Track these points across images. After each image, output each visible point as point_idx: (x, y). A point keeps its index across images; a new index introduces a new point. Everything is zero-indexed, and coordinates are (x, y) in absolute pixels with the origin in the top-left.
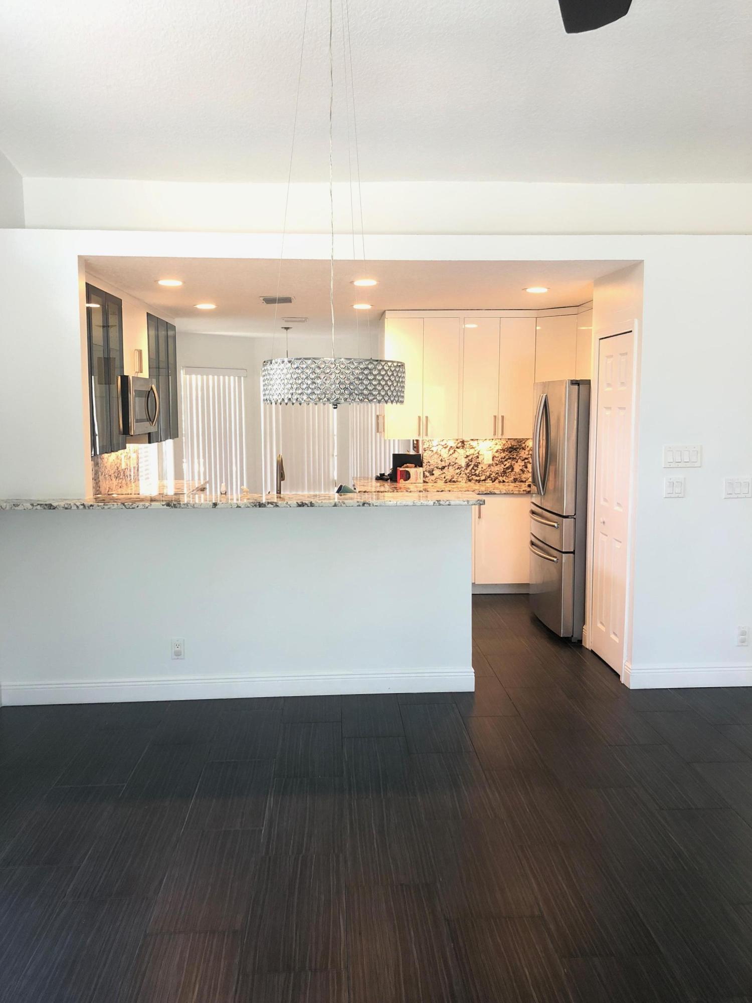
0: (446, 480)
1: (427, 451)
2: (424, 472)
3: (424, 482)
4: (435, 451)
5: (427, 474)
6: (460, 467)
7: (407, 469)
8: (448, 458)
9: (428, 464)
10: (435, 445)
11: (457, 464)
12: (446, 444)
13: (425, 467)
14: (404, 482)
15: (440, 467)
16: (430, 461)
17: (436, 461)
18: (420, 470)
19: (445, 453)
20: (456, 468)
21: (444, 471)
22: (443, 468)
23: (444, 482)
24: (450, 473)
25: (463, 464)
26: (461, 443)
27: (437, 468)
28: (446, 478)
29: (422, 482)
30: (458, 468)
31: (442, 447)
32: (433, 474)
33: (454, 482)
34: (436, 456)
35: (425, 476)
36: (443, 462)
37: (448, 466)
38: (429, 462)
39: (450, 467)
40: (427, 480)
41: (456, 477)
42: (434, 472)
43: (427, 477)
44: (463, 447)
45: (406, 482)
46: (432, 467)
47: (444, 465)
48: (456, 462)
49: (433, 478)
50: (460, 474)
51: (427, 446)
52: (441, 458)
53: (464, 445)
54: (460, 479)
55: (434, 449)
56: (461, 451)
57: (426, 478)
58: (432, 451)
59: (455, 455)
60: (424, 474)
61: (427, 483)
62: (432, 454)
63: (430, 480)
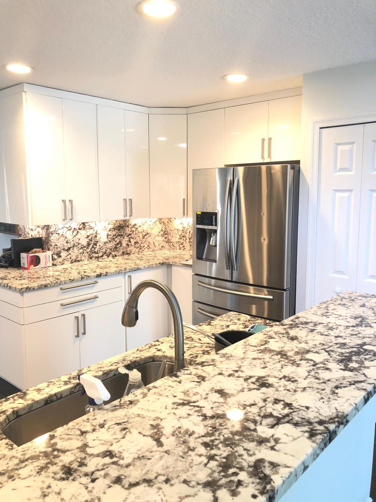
0: (72, 260)
1: (54, 235)
2: (52, 255)
3: (53, 265)
4: (61, 234)
5: (55, 257)
6: (82, 246)
7: (37, 254)
8: (73, 240)
9: (55, 247)
10: (61, 228)
11: (80, 245)
12: (70, 227)
13: (53, 250)
14: (35, 268)
15: (66, 249)
16: (57, 244)
17: (62, 243)
18: (49, 253)
19: (69, 235)
20: (80, 248)
21: (70, 252)
22: (69, 249)
23: (70, 262)
24: (75, 253)
25: (85, 244)
26: (82, 225)
27: (64, 249)
29: (51, 265)
30: (81, 248)
31: (67, 229)
32: (60, 256)
33: (79, 261)
34: (62, 238)
35: (53, 259)
36: (69, 244)
37: (73, 247)
39: (75, 248)
40: (55, 262)
41: (80, 257)
42: (61, 254)
43: (55, 259)
44: (84, 228)
45: (37, 267)
46: (59, 249)
47: (69, 247)
48: (79, 242)
49: (60, 260)
50: (83, 253)
51: (54, 230)
52: (66, 240)
53: (85, 226)
54: (83, 258)
55: (60, 232)
56: (82, 232)
58: (59, 234)
59: (78, 237)
60: (52, 257)
61: (56, 265)
62: (59, 237)
63: (58, 263)
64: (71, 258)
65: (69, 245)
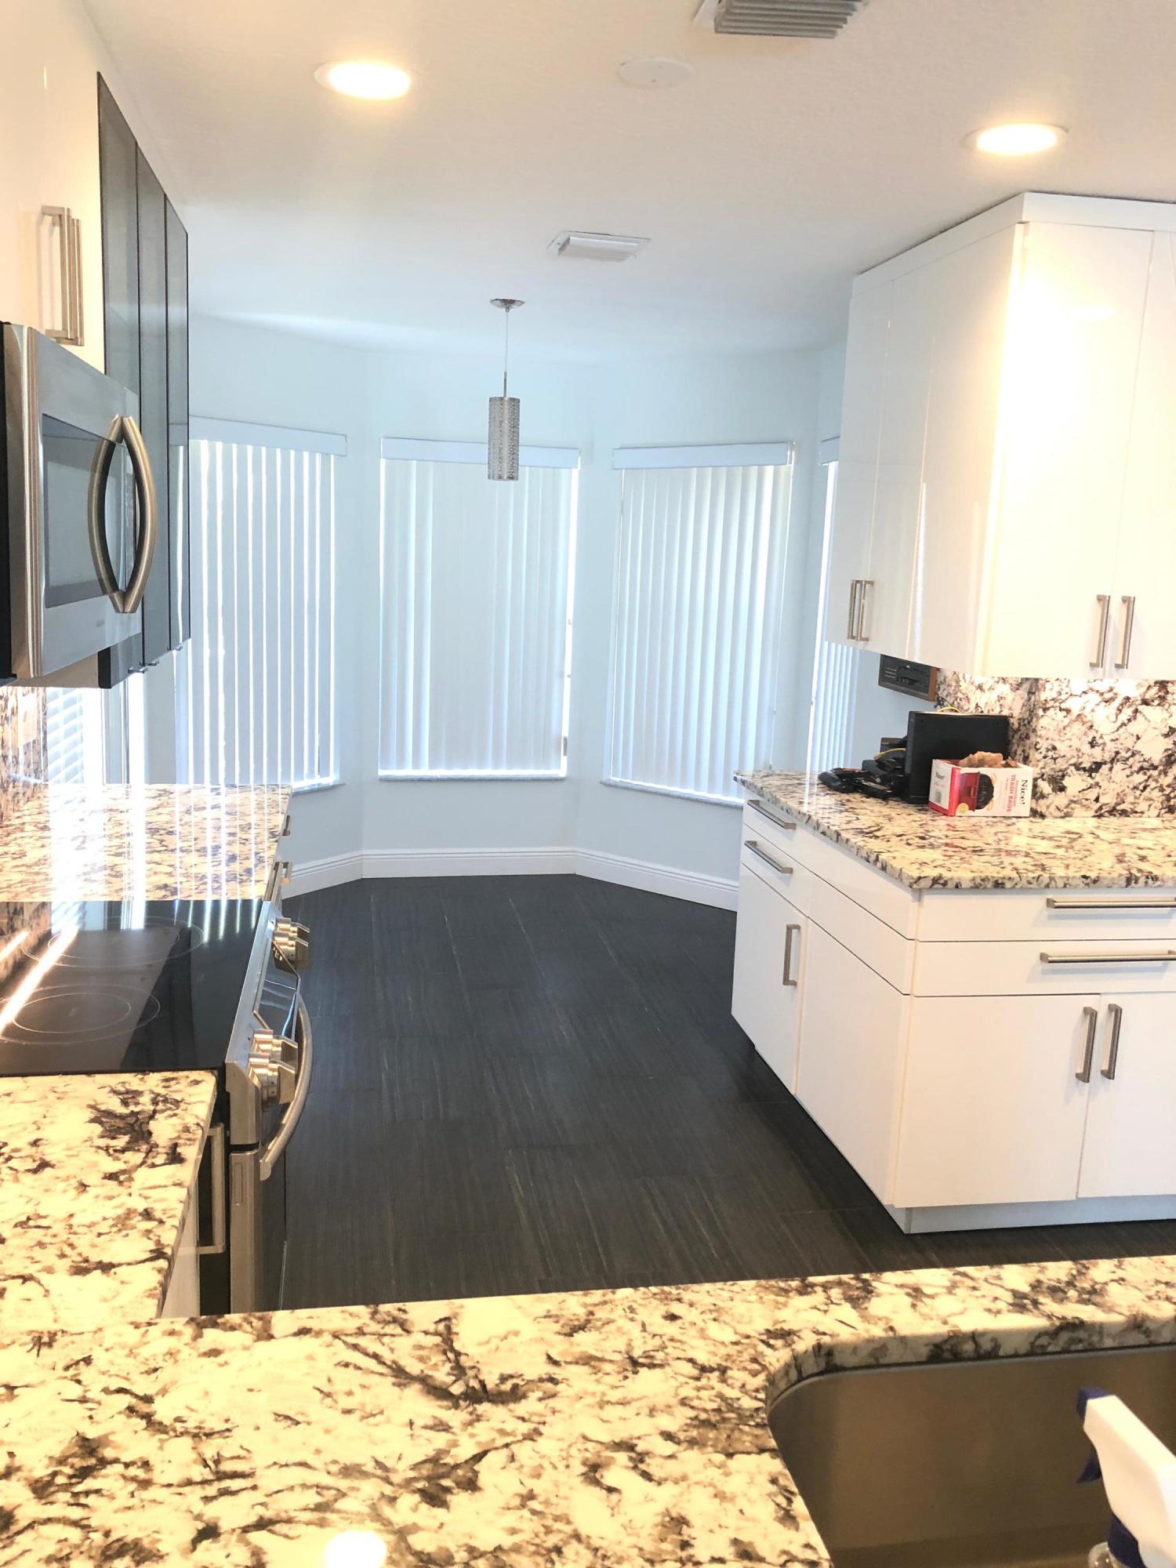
0: (1101, 808)
1: (1051, 712)
2: (1035, 780)
3: (1034, 813)
4: (1075, 713)
5: (1045, 787)
6: (1145, 765)
7: (984, 771)
8: (1114, 736)
9: (1050, 754)
10: (1079, 693)
11: (1137, 757)
12: (1111, 690)
13: (1041, 764)
14: (971, 813)
15: (1087, 765)
16: (1057, 744)
17: (1076, 743)
18: (1025, 773)
19: (1104, 720)
20: (1135, 768)
21: (1098, 777)
22: (1097, 766)
23: (1094, 814)
24: (1115, 783)
25: (1157, 757)
26: (1156, 689)
27: (1078, 767)
28: (1102, 800)
29: (1027, 813)
30: (1141, 769)
31: (1098, 698)
32: (1062, 789)
33: (1124, 813)
34: (1077, 728)
35: (1037, 795)
36: (1097, 750)
37: (1112, 761)
38: (1054, 748)
39: (1118, 766)
40: (1042, 806)
41: (1130, 799)
42: (1065, 782)
43: (1043, 796)
44: (1162, 699)
45: (978, 812)
46: (1061, 764)
47: (1099, 760)
48: (1138, 747)
49: (1060, 799)
50: (1145, 788)
51: (1054, 695)
52: (1091, 734)
53: (1168, 693)
54: (1142, 806)
55: (1074, 705)
56: (1153, 713)
57: (1041, 802)
58: (1068, 711)
59: (1135, 727)
60: (1035, 786)
61: (1043, 816)
62: (1067, 721)
63: (1052, 809)
64: (1097, 800)
65: (1098, 754)
